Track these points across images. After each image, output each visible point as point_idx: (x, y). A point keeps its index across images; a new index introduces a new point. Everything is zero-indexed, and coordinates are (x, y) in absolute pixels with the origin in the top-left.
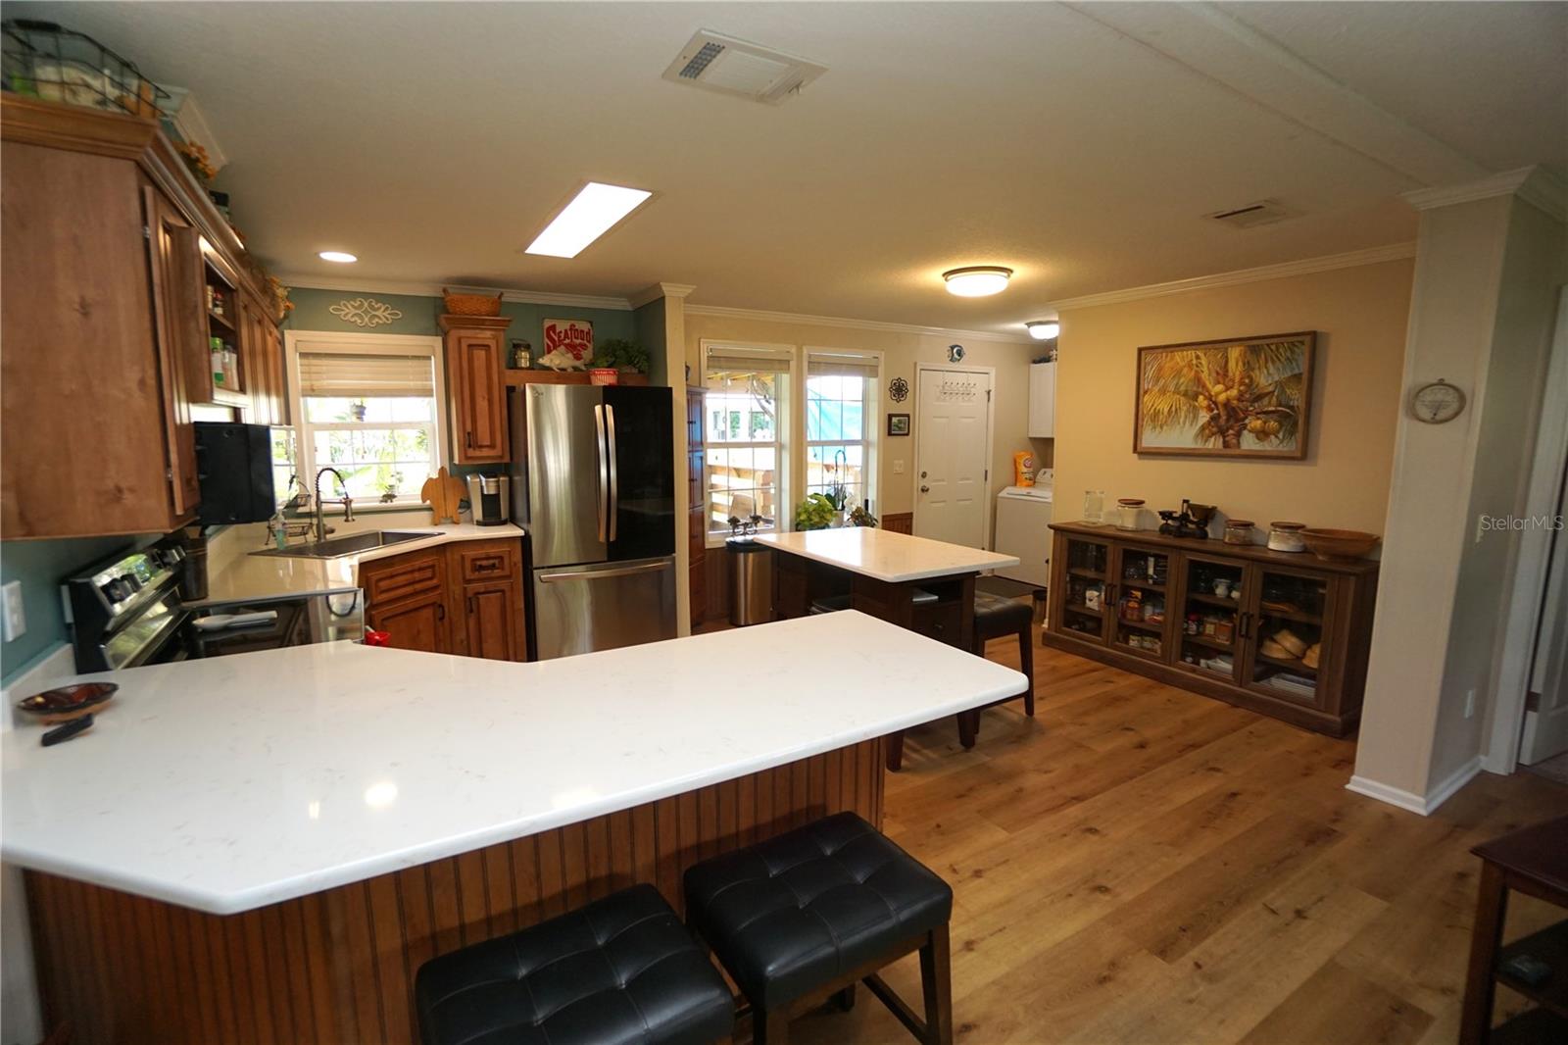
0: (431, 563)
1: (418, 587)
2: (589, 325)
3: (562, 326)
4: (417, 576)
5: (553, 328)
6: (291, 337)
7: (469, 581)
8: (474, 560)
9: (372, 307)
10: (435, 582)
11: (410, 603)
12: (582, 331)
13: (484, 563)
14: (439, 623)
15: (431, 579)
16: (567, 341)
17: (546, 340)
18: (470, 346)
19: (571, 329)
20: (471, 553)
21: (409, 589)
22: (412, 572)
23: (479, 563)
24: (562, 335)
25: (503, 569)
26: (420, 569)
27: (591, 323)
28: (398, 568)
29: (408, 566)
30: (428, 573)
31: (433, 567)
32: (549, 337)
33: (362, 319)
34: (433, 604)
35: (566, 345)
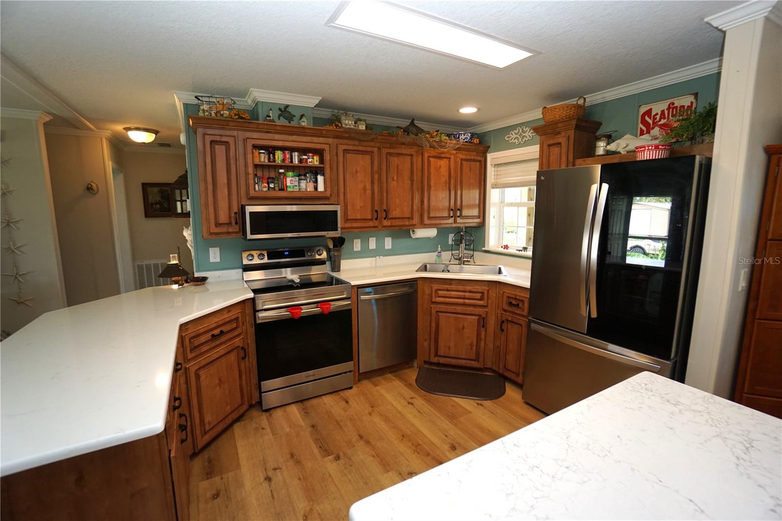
0: (480, 291)
1: (467, 301)
2: (692, 98)
3: (658, 108)
4: (467, 294)
5: (649, 112)
6: (490, 157)
7: (505, 311)
8: (509, 297)
9: (523, 132)
10: (481, 303)
11: (459, 309)
12: (683, 107)
13: (514, 302)
14: (483, 330)
15: (480, 300)
16: (663, 121)
17: (641, 126)
18: (549, 146)
19: (668, 109)
20: (508, 291)
21: (461, 301)
22: (465, 291)
23: (511, 300)
24: (658, 117)
25: (523, 310)
26: (470, 292)
27: (696, 95)
28: (453, 287)
29: (461, 288)
30: (479, 296)
31: (483, 293)
32: (644, 122)
33: (518, 140)
34: (479, 315)
35: (661, 126)
